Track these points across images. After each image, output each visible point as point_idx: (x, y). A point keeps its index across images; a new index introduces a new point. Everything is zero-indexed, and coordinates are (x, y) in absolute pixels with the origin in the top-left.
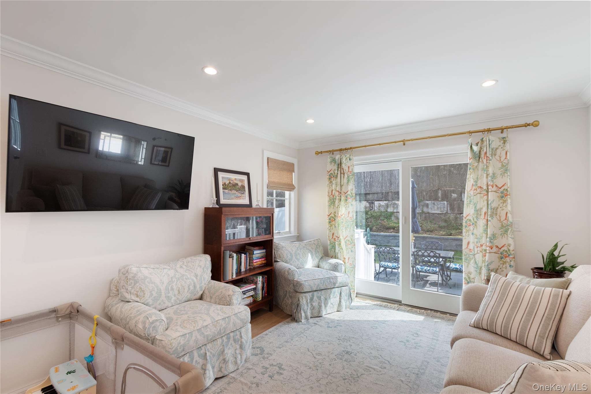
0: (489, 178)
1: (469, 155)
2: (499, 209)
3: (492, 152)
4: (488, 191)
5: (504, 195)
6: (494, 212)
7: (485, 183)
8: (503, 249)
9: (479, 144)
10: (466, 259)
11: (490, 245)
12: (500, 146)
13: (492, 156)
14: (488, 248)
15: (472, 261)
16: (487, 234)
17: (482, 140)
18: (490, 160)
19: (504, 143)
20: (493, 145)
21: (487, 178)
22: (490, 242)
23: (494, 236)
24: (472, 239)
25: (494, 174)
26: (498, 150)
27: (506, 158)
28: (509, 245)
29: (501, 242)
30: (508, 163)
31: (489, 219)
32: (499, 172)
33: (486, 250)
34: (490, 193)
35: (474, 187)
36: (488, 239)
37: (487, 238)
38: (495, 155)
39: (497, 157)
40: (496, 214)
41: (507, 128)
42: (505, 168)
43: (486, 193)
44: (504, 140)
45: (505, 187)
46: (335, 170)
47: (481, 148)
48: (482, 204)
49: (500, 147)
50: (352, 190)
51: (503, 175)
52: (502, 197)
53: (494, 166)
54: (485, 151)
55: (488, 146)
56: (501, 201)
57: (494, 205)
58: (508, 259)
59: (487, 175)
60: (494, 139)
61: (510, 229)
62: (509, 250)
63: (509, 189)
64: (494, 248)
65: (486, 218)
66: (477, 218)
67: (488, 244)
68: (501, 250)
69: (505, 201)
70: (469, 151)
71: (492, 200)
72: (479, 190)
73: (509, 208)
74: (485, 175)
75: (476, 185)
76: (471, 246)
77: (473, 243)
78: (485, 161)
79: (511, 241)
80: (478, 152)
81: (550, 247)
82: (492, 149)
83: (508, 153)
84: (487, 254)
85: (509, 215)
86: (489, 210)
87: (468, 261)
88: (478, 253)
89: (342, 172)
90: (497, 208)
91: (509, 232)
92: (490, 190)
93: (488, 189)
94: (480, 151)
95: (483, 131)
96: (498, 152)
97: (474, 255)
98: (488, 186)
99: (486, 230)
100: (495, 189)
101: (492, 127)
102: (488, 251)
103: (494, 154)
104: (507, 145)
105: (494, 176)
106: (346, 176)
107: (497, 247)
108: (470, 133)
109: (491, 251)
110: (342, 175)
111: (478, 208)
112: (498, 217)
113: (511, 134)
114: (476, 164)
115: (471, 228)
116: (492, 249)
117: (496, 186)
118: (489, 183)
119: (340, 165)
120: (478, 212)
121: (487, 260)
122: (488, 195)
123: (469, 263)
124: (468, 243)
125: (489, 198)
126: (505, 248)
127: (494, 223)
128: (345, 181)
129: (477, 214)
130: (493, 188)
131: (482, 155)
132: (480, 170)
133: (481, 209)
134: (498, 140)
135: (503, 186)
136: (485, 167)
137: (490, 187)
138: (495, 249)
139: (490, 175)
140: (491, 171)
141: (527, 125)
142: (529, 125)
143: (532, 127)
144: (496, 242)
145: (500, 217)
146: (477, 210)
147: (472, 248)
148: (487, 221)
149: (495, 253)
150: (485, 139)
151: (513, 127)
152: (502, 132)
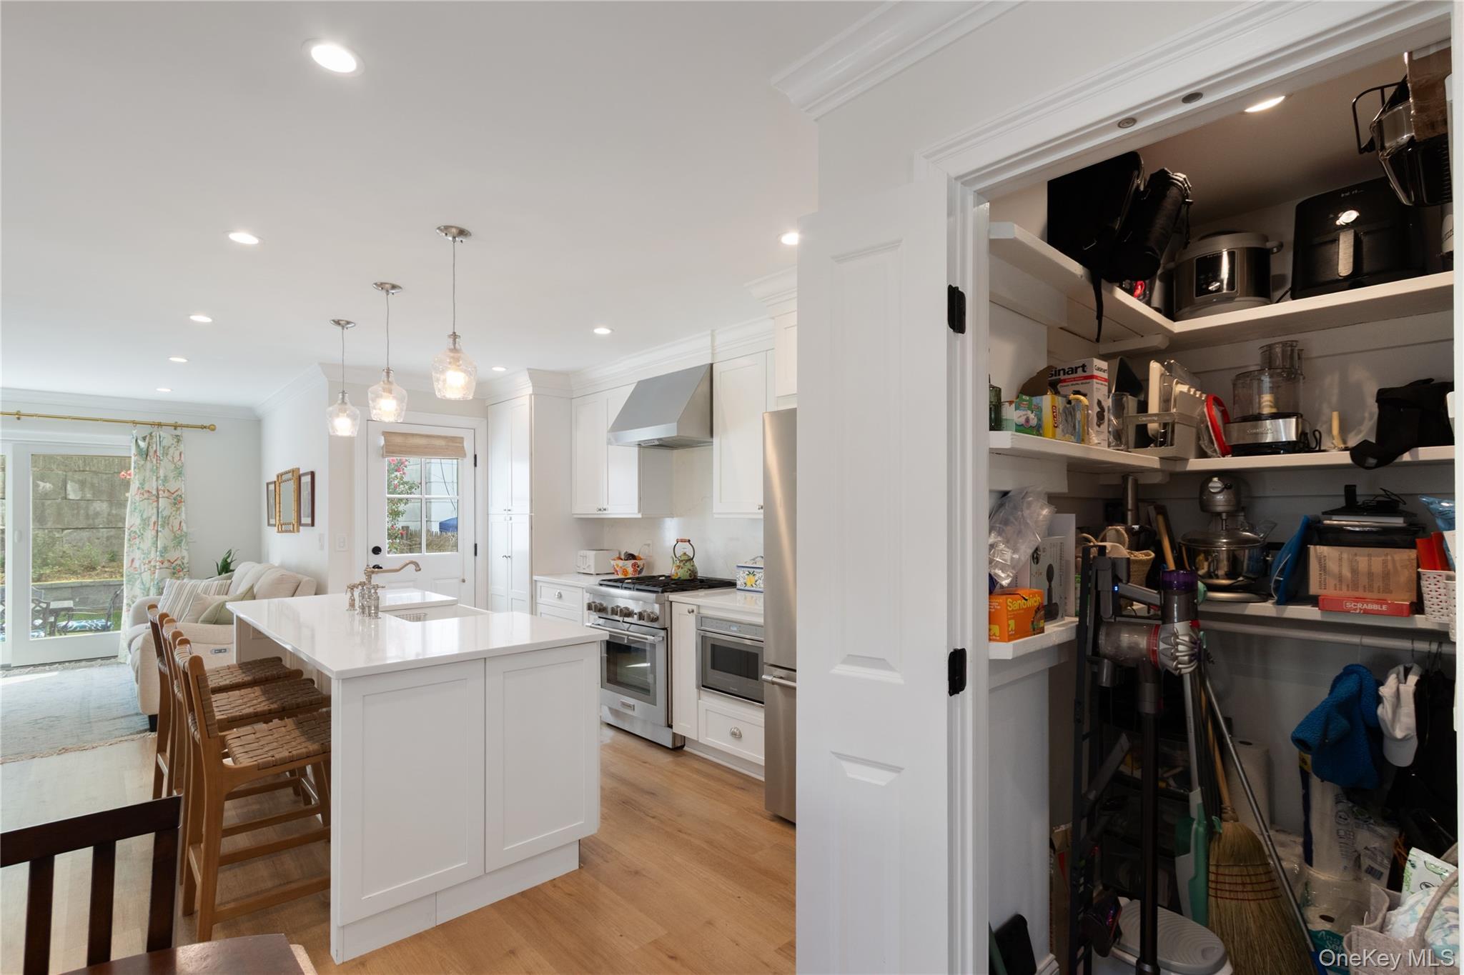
0: (159, 482)
1: (134, 450)
2: (171, 519)
3: (164, 451)
4: (158, 497)
5: (177, 501)
6: (166, 521)
7: (155, 487)
8: (175, 563)
9: (147, 439)
10: (129, 581)
11: (161, 559)
12: (172, 444)
13: (163, 456)
14: (158, 564)
15: (137, 582)
16: (157, 547)
17: (151, 434)
18: (161, 460)
19: (178, 442)
20: (165, 443)
21: (157, 480)
22: (161, 556)
23: (165, 549)
24: (137, 555)
25: (165, 477)
26: (170, 449)
27: (180, 460)
28: (183, 558)
29: (173, 555)
30: (183, 465)
31: (159, 529)
32: (171, 475)
33: (155, 566)
34: (160, 499)
35: (140, 491)
36: (158, 553)
37: (157, 551)
38: (167, 454)
39: (170, 457)
40: (168, 524)
41: (182, 426)
42: (179, 472)
43: (156, 499)
44: (178, 439)
47: (149, 443)
48: (151, 512)
49: (173, 446)
51: (177, 478)
52: (175, 504)
53: (166, 468)
54: (155, 449)
55: (158, 443)
56: (174, 509)
57: (166, 513)
58: (181, 574)
59: (157, 478)
60: (166, 436)
61: (184, 540)
62: (183, 564)
63: (183, 496)
64: (166, 562)
65: (156, 529)
66: (144, 528)
67: (158, 558)
68: (174, 565)
69: (178, 509)
70: (134, 445)
71: (163, 507)
72: (146, 495)
73: (183, 516)
74: (155, 478)
75: (143, 489)
76: (137, 564)
77: (140, 559)
78: (155, 462)
79: (185, 553)
80: (145, 449)
81: (224, 555)
82: (164, 448)
83: (182, 455)
84: (157, 571)
85: (183, 524)
86: (160, 519)
87: (131, 581)
88: (145, 571)
90: (169, 517)
91: (183, 544)
92: (160, 496)
93: (158, 494)
94: (148, 447)
95: (152, 424)
96: (171, 451)
97: (140, 574)
98: (158, 490)
99: (155, 543)
100: (166, 494)
101: (163, 421)
102: (158, 567)
103: (166, 451)
104: (182, 447)
105: (166, 479)
107: (169, 561)
108: (135, 423)
109: (162, 566)
111: (145, 516)
112: (170, 526)
113: (185, 434)
114: (143, 462)
115: (137, 541)
116: (162, 564)
117: (168, 491)
118: (160, 487)
120: (145, 522)
121: (156, 577)
122: (158, 501)
123: (133, 585)
124: (133, 561)
125: (160, 505)
126: (178, 562)
127: (165, 534)
129: (144, 524)
130: (143, 494)
131: (151, 453)
132: (148, 471)
133: (149, 518)
134: (170, 438)
135: (176, 491)
136: (155, 468)
137: (161, 492)
138: (166, 564)
139: (162, 478)
140: (161, 473)
141: (203, 427)
142: (205, 427)
143: (208, 430)
144: (168, 556)
145: (172, 527)
146: (143, 520)
147: (138, 566)
148: (157, 531)
149: (167, 568)
150: (153, 434)
151: (187, 426)
152: (175, 429)
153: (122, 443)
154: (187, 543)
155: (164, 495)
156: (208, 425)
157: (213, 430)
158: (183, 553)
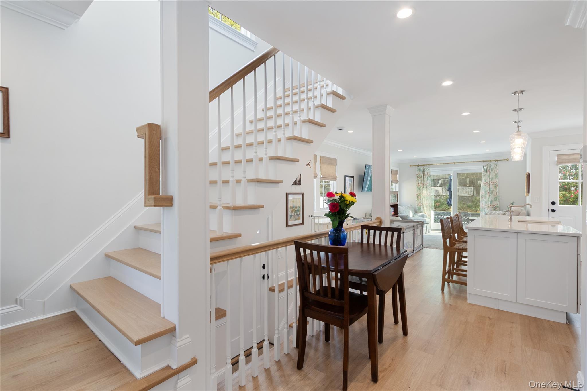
0: (490, 179)
1: (483, 170)
4: (489, 184)
5: (496, 186)
6: (492, 192)
9: (487, 166)
10: (481, 210)
13: (491, 171)
15: (484, 211)
17: (488, 164)
18: (491, 172)
19: (496, 166)
20: (492, 167)
21: (489, 179)
22: (490, 203)
23: (492, 201)
24: (483, 202)
25: (492, 178)
27: (496, 172)
28: (497, 204)
29: (494, 203)
30: (497, 174)
32: (494, 177)
33: (488, 207)
35: (484, 183)
36: (489, 202)
38: (493, 170)
39: (494, 171)
40: (493, 193)
41: (498, 160)
42: (496, 175)
45: (496, 183)
46: (420, 174)
47: (487, 167)
48: (488, 189)
50: (429, 183)
51: (496, 178)
52: (495, 186)
53: (492, 174)
54: (489, 169)
55: (490, 167)
57: (492, 190)
58: (497, 210)
59: (490, 178)
60: (492, 164)
63: (498, 184)
64: (492, 205)
66: (486, 194)
68: (495, 206)
69: (496, 188)
70: (483, 168)
71: (491, 187)
72: (486, 184)
73: (497, 191)
74: (489, 178)
75: (485, 182)
76: (483, 205)
78: (489, 173)
79: (498, 203)
82: (492, 168)
83: (497, 170)
84: (489, 208)
85: (497, 193)
86: (490, 191)
87: (482, 211)
88: (486, 208)
89: (424, 175)
90: (493, 191)
91: (497, 199)
94: (487, 169)
95: (488, 161)
96: (494, 169)
97: (484, 209)
98: (490, 182)
99: (489, 199)
100: (492, 183)
101: (492, 160)
103: (492, 170)
106: (426, 177)
108: (483, 161)
109: (491, 207)
110: (424, 177)
111: (486, 190)
113: (499, 163)
114: (485, 174)
115: (483, 198)
116: (491, 206)
117: (493, 182)
118: (490, 181)
119: (423, 172)
120: (486, 192)
122: (489, 186)
123: (482, 212)
124: (482, 204)
126: (496, 206)
127: (492, 196)
128: (426, 179)
129: (486, 193)
131: (488, 171)
132: (487, 176)
133: (487, 191)
134: (494, 164)
135: (496, 182)
136: (489, 175)
137: (490, 183)
138: (492, 206)
139: (491, 178)
140: (491, 177)
141: (504, 160)
142: (505, 160)
143: (506, 161)
144: (492, 203)
145: (494, 194)
146: (485, 192)
147: (483, 206)
148: (489, 195)
149: (492, 207)
150: (489, 164)
151: (499, 160)
152: (496, 162)
153: (479, 168)
154: (499, 200)
155: (492, 184)
156: (506, 159)
157: (508, 160)
158: (497, 203)
